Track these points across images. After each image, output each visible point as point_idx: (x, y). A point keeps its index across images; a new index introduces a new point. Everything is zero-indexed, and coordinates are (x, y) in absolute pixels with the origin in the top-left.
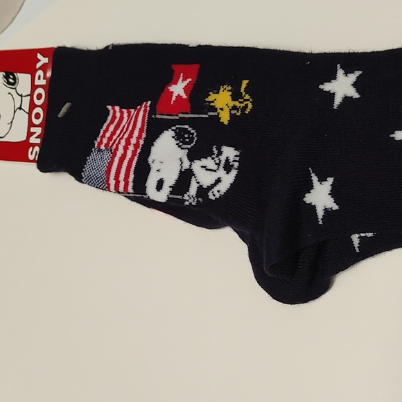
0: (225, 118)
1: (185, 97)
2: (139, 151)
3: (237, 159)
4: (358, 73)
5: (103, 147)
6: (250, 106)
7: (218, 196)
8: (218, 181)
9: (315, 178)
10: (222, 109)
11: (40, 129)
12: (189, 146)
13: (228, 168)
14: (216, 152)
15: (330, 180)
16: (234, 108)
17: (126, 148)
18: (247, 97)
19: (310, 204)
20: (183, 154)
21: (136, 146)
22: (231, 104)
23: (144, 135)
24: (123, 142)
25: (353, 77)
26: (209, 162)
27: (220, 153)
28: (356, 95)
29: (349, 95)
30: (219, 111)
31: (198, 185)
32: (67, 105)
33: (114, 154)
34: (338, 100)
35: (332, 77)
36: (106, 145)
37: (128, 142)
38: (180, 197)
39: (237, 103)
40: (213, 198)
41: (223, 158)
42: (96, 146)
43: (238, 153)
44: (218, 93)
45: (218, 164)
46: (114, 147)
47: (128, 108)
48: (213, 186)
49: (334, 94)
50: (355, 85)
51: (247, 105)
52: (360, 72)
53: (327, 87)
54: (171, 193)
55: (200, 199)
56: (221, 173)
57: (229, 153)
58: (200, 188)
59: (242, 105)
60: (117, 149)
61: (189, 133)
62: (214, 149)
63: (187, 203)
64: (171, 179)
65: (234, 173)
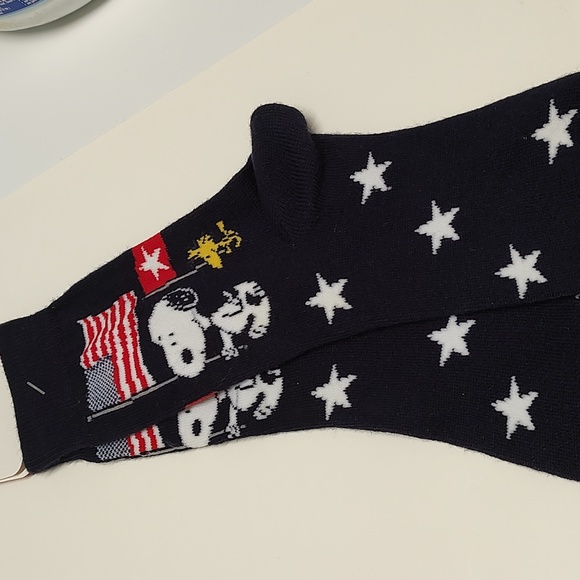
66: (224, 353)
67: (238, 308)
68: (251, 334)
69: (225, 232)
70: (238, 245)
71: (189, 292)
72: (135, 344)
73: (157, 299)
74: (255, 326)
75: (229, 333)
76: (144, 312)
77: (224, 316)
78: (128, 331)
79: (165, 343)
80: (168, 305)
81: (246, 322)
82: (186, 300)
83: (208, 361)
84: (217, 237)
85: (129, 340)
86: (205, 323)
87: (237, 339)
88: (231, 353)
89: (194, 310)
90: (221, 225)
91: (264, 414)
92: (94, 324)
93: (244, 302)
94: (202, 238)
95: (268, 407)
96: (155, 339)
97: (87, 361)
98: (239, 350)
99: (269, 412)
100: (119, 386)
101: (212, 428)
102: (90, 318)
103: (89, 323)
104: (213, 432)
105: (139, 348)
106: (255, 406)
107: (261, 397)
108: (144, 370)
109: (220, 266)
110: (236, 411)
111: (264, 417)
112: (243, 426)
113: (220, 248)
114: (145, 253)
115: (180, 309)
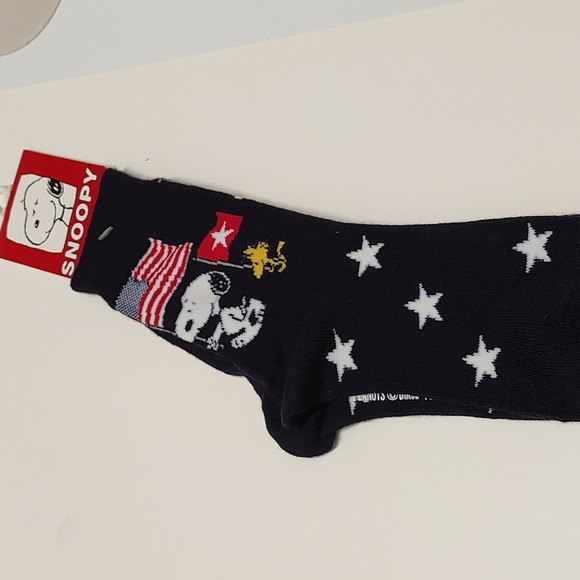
0: (258, 272)
1: (225, 246)
2: (175, 288)
3: (262, 313)
4: (381, 245)
5: (139, 278)
6: (284, 266)
7: (240, 345)
8: (243, 331)
9: (338, 339)
10: (257, 264)
11: (78, 245)
12: (222, 293)
13: (253, 320)
14: (244, 303)
15: (352, 342)
16: (268, 265)
17: (163, 284)
18: (282, 257)
19: (332, 363)
20: (215, 299)
21: (173, 283)
22: (267, 260)
23: (182, 275)
24: (161, 278)
25: (376, 249)
26: (236, 312)
27: (248, 305)
28: (378, 266)
29: (372, 265)
30: (254, 265)
31: (222, 332)
32: (110, 229)
33: (151, 288)
34: (362, 269)
35: (358, 247)
36: (143, 277)
37: (166, 278)
38: (204, 340)
39: (271, 261)
40: (236, 347)
41: (250, 310)
42: (133, 275)
43: (264, 308)
44: (255, 248)
45: (245, 315)
46: (152, 280)
47: (170, 244)
48: (236, 335)
49: (359, 263)
50: (377, 256)
51: (281, 265)
52: (383, 245)
53: (353, 255)
54: (198, 335)
55: (222, 346)
56: (246, 324)
57: (256, 305)
58: (224, 335)
59: (276, 264)
60: (154, 283)
61: (224, 280)
62: (244, 300)
63: (209, 347)
64: (200, 321)
65: (258, 326)
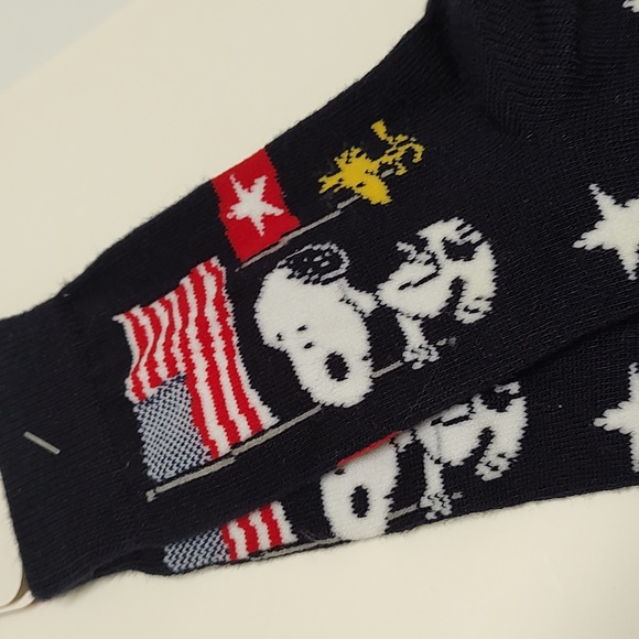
66: (408, 356)
67: (431, 269)
68: (461, 315)
69: (390, 139)
70: (418, 158)
71: (329, 250)
72: (229, 352)
73: (268, 266)
74: (468, 299)
75: (416, 318)
76: (244, 292)
77: (402, 288)
78: (215, 329)
79: (292, 346)
80: (289, 277)
81: (449, 294)
82: (324, 265)
83: (379, 374)
84: (374, 149)
85: (219, 344)
86: (367, 302)
87: (433, 327)
88: (423, 356)
89: (343, 281)
90: (379, 128)
91: (495, 469)
92: (145, 321)
93: (442, 257)
94: (345, 155)
95: (502, 456)
96: (269, 338)
97: (138, 388)
98: (438, 348)
99: (504, 465)
100: (204, 432)
101: (390, 501)
102: (137, 311)
103: (135, 321)
104: (394, 508)
105: (238, 359)
106: (478, 454)
107: (487, 436)
108: (254, 398)
109: (386, 200)
110: (440, 467)
111: (497, 475)
112: (456, 496)
113: (383, 167)
114: (238, 187)
115: (316, 282)
